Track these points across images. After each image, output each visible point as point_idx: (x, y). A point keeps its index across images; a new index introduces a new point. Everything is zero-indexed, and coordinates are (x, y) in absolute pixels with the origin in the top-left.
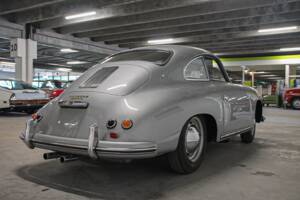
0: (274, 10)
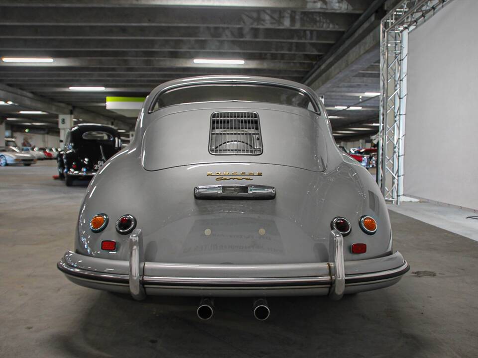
0: (232, 34)
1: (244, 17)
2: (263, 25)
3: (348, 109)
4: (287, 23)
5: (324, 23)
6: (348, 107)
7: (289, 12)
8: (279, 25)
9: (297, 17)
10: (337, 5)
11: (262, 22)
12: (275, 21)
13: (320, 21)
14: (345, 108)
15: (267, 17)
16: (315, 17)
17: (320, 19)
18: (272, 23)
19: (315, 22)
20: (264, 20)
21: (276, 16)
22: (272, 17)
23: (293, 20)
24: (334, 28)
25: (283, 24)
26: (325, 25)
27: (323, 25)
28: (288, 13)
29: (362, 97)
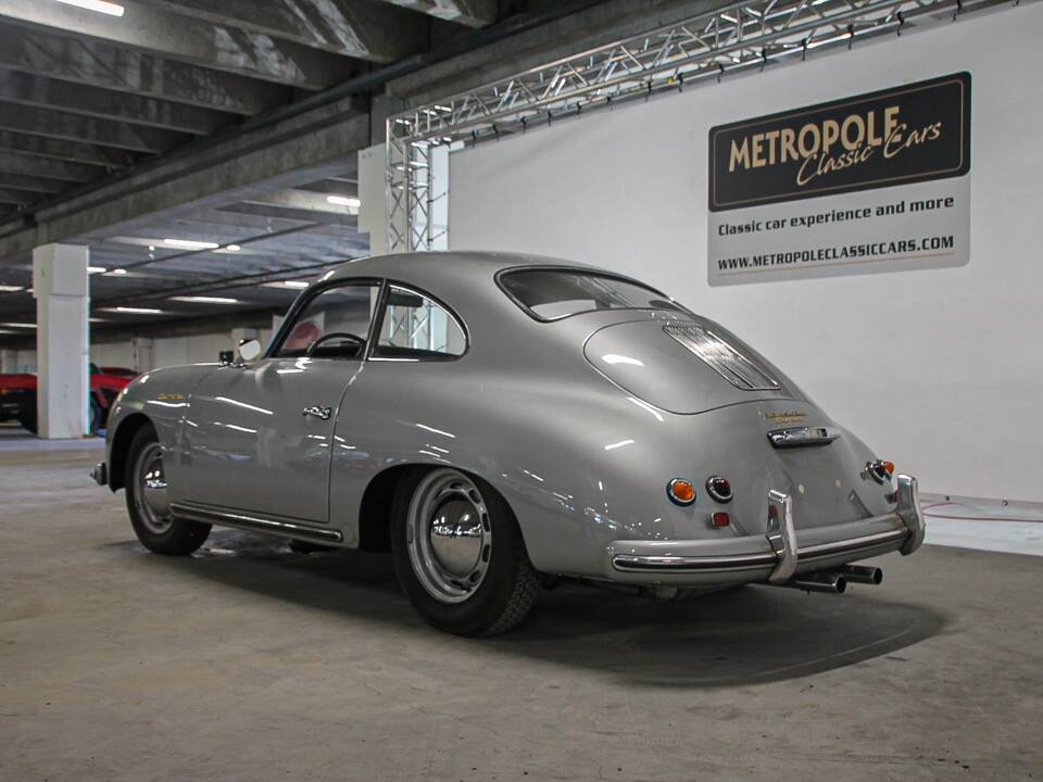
1: (29, 47)
2: (78, 76)
3: (109, 274)
4: (133, 81)
5: (212, 93)
6: (111, 269)
7: (138, 55)
8: (115, 83)
9: (157, 71)
10: (277, 66)
11: (75, 69)
12: (103, 71)
13: (205, 89)
14: (102, 270)
15: (87, 59)
16: (195, 76)
17: (206, 84)
18: (98, 75)
19: (195, 87)
20: (79, 65)
21: (108, 59)
22: (99, 61)
23: (146, 75)
24: (234, 106)
25: (125, 83)
26: (215, 97)
27: (211, 98)
28: (136, 58)
29: (156, 248)
